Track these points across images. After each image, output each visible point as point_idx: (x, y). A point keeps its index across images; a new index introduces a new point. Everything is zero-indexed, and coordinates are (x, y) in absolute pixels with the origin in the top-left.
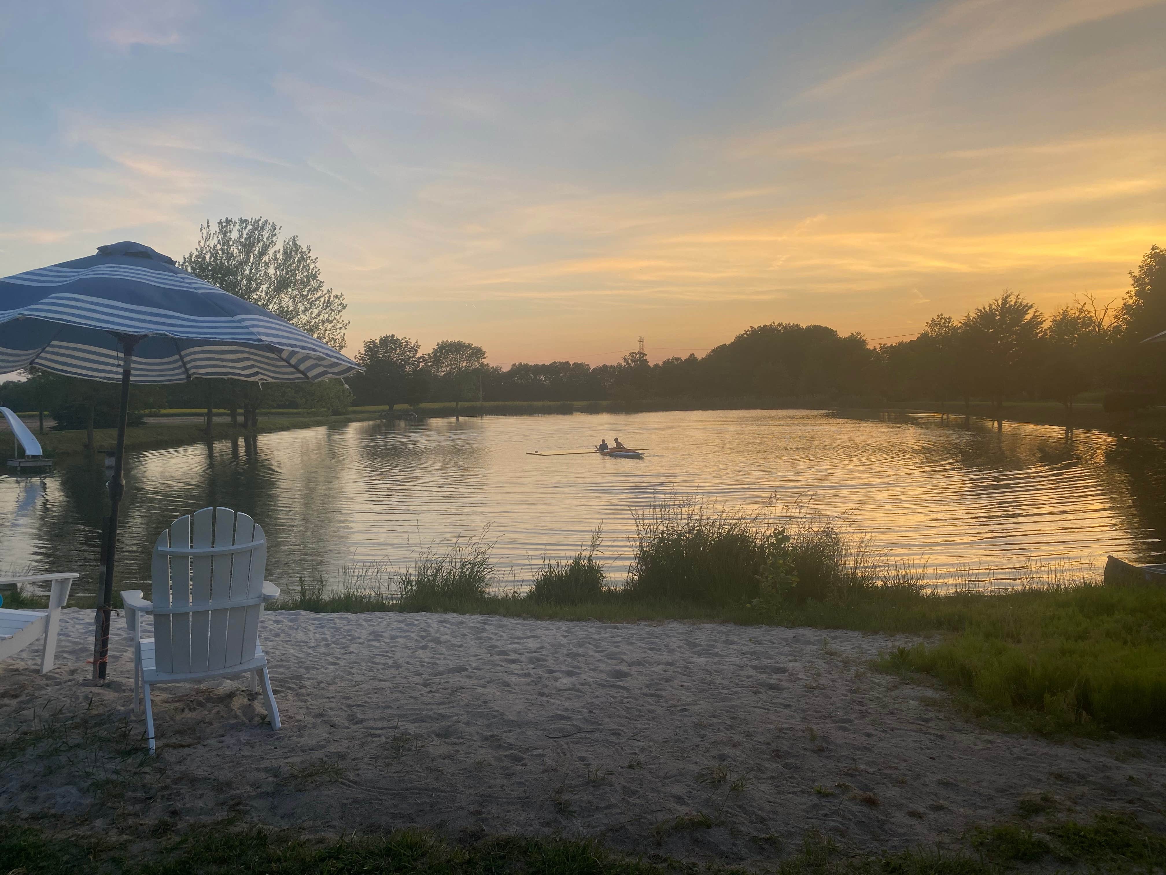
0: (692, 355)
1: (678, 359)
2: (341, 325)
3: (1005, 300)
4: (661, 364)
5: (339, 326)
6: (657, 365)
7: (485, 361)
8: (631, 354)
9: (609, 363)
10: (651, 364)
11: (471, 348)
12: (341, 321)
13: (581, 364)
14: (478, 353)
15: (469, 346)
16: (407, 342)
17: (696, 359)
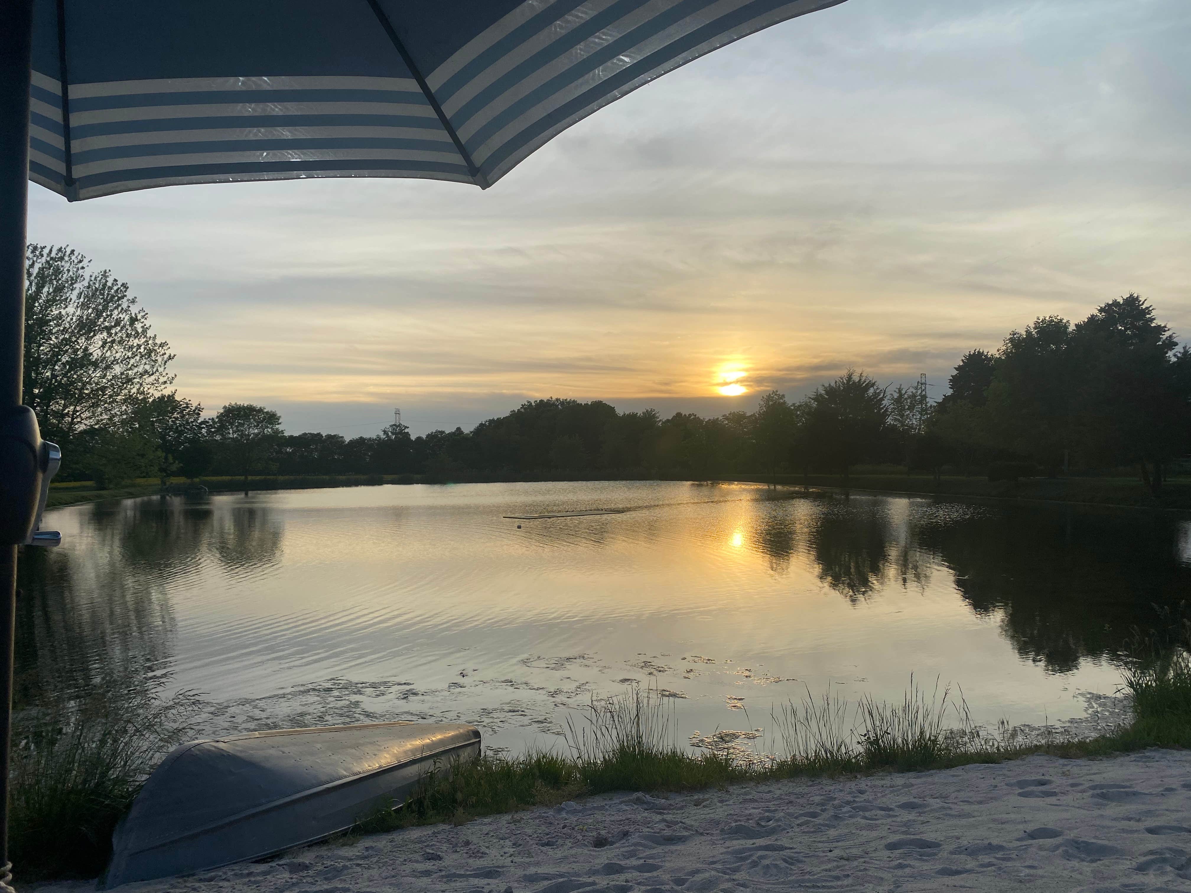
0: (459, 429)
1: (442, 432)
2: (165, 379)
3: (850, 377)
4: (424, 437)
5: (162, 380)
6: (419, 439)
7: (280, 427)
8: (391, 426)
9: (366, 436)
10: (413, 438)
11: (263, 413)
12: (164, 374)
13: (335, 436)
14: (272, 418)
15: (261, 410)
16: (187, 404)
17: (462, 433)
